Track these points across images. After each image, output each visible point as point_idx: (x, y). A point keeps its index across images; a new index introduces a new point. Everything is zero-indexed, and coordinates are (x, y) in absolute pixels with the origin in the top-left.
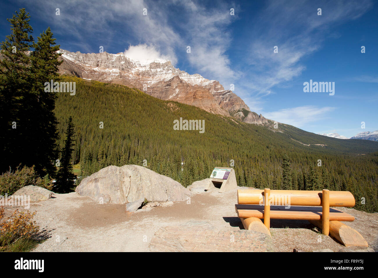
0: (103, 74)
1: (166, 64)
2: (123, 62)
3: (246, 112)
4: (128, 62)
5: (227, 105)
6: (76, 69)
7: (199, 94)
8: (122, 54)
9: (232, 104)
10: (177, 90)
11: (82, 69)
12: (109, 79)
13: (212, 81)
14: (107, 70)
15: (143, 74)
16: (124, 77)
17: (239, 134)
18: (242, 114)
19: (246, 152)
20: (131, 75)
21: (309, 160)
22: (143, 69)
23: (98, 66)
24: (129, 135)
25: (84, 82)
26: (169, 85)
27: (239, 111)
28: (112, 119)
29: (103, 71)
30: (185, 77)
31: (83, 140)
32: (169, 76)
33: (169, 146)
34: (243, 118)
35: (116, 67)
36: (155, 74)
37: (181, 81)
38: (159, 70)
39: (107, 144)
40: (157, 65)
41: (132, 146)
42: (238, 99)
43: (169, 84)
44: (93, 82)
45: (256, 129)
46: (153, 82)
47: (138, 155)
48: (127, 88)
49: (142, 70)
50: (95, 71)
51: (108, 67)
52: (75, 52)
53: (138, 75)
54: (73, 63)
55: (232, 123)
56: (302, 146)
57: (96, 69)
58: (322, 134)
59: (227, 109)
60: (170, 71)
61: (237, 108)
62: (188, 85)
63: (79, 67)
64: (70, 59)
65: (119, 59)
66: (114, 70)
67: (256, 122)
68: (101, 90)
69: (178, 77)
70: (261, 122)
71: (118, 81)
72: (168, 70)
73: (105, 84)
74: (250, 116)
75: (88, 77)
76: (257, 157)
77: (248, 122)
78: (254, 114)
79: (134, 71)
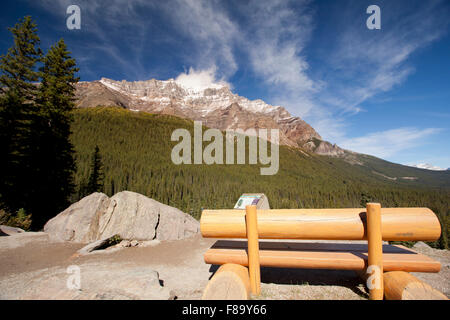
0: (151, 104)
1: (223, 90)
2: (173, 90)
3: (317, 142)
4: (179, 89)
5: (295, 134)
6: (122, 101)
7: (262, 122)
8: (172, 81)
9: (301, 133)
10: (236, 119)
11: (128, 99)
12: (159, 109)
13: (277, 107)
14: (156, 99)
15: (197, 102)
16: (176, 106)
17: (310, 168)
18: (312, 144)
19: (319, 188)
20: (184, 103)
21: (396, 197)
22: (197, 97)
23: (146, 95)
24: (182, 172)
25: (130, 113)
26: (226, 114)
27: (309, 141)
28: (163, 155)
29: (152, 100)
30: (245, 104)
31: (130, 179)
32: (226, 104)
33: (228, 183)
34: (314, 149)
35: (165, 96)
36: (210, 102)
37: (241, 109)
38: (214, 97)
39: (157, 182)
40: (212, 92)
41: (186, 184)
42: (307, 127)
43: (226, 112)
44: (140, 113)
45: (330, 161)
46: (208, 111)
47: (192, 194)
48: (179, 118)
49: (194, 97)
50: (143, 101)
51: (157, 96)
52: (120, 80)
53: (191, 103)
54: (118, 93)
55: (301, 155)
56: (386, 180)
57: (144, 98)
58: (411, 165)
59: (295, 139)
60: (228, 98)
61: (307, 137)
62: (248, 113)
63: (125, 97)
64: (115, 88)
65: (169, 86)
66: (164, 99)
67: (329, 153)
68: (149, 122)
69: (236, 104)
70: (335, 153)
71: (170, 112)
72: (225, 96)
73: (154, 115)
74: (322, 146)
75: (135, 108)
76: (332, 194)
77: (320, 153)
78: (327, 143)
79: (186, 99)
